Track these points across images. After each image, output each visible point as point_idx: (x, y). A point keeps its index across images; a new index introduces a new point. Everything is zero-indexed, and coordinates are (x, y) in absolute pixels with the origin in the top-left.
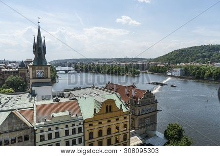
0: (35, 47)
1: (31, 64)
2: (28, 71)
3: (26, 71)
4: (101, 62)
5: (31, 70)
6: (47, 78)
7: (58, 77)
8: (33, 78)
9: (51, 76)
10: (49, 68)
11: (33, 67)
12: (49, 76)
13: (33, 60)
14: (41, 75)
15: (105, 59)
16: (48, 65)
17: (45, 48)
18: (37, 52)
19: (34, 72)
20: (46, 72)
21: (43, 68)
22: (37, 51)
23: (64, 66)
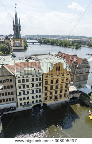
0: (14, 26)
1: (12, 37)
2: (10, 42)
3: (9, 42)
4: (56, 38)
5: (12, 41)
6: (22, 47)
7: (28, 46)
8: (14, 47)
9: (24, 45)
10: (23, 41)
11: (13, 39)
12: (23, 46)
13: (13, 34)
14: (18, 45)
15: (59, 36)
16: (22, 38)
17: (20, 27)
18: (15, 30)
19: (14, 43)
20: (21, 43)
21: (19, 40)
22: (15, 28)
23: (32, 39)
